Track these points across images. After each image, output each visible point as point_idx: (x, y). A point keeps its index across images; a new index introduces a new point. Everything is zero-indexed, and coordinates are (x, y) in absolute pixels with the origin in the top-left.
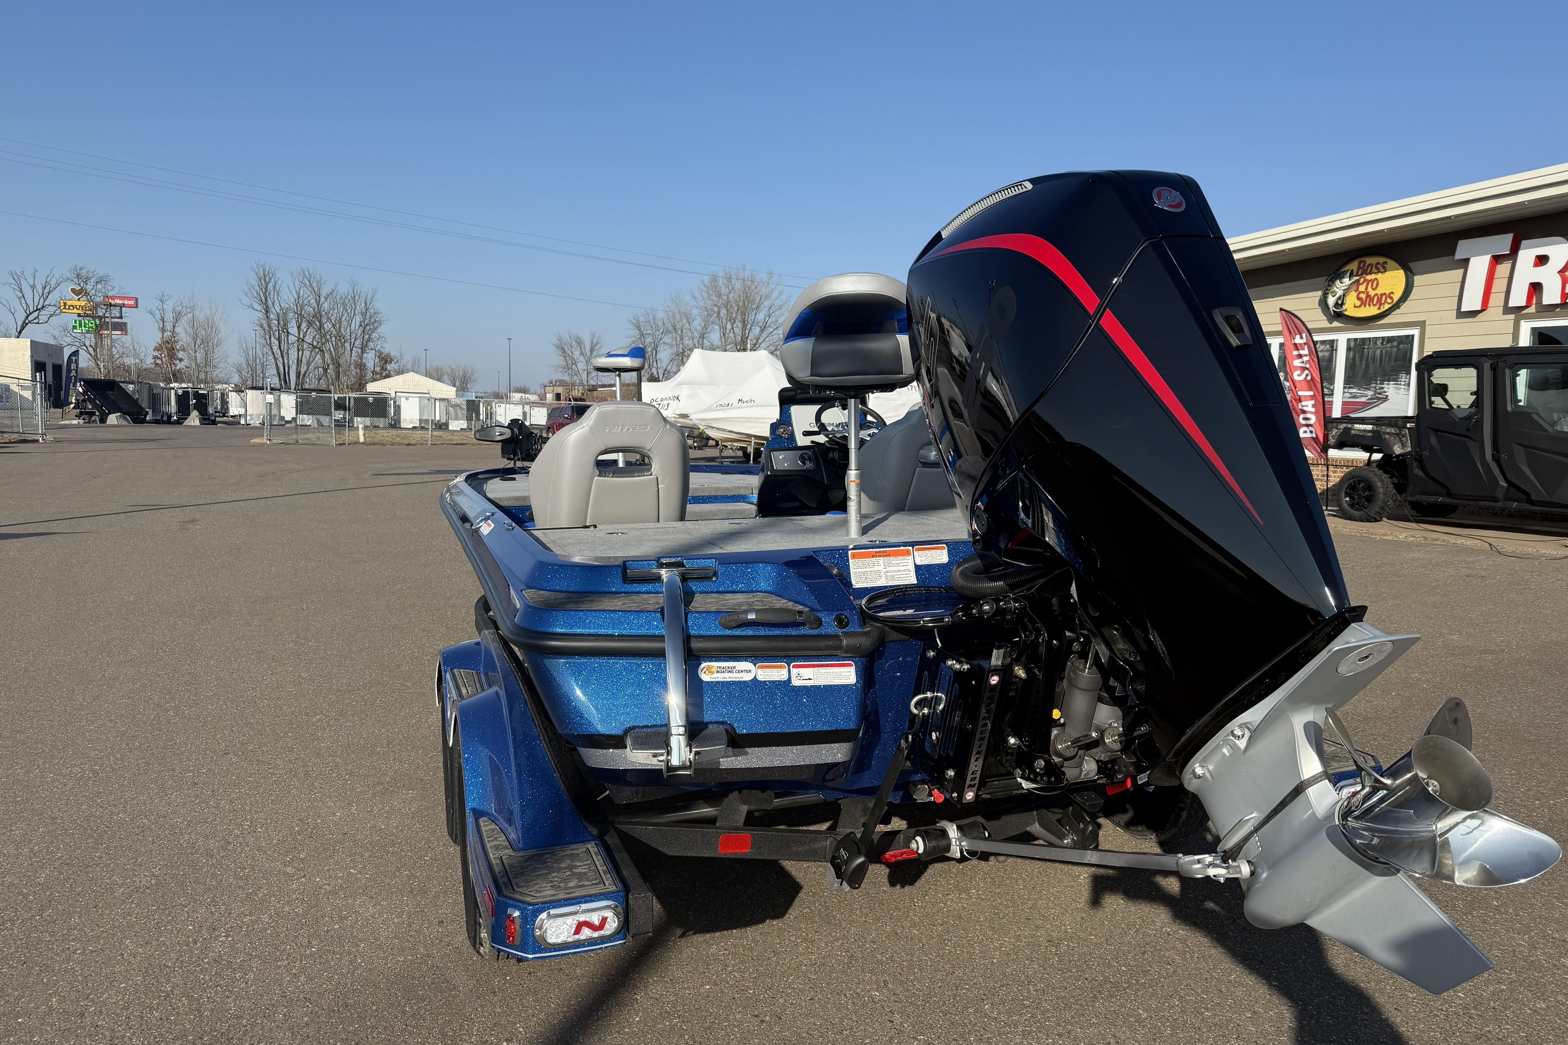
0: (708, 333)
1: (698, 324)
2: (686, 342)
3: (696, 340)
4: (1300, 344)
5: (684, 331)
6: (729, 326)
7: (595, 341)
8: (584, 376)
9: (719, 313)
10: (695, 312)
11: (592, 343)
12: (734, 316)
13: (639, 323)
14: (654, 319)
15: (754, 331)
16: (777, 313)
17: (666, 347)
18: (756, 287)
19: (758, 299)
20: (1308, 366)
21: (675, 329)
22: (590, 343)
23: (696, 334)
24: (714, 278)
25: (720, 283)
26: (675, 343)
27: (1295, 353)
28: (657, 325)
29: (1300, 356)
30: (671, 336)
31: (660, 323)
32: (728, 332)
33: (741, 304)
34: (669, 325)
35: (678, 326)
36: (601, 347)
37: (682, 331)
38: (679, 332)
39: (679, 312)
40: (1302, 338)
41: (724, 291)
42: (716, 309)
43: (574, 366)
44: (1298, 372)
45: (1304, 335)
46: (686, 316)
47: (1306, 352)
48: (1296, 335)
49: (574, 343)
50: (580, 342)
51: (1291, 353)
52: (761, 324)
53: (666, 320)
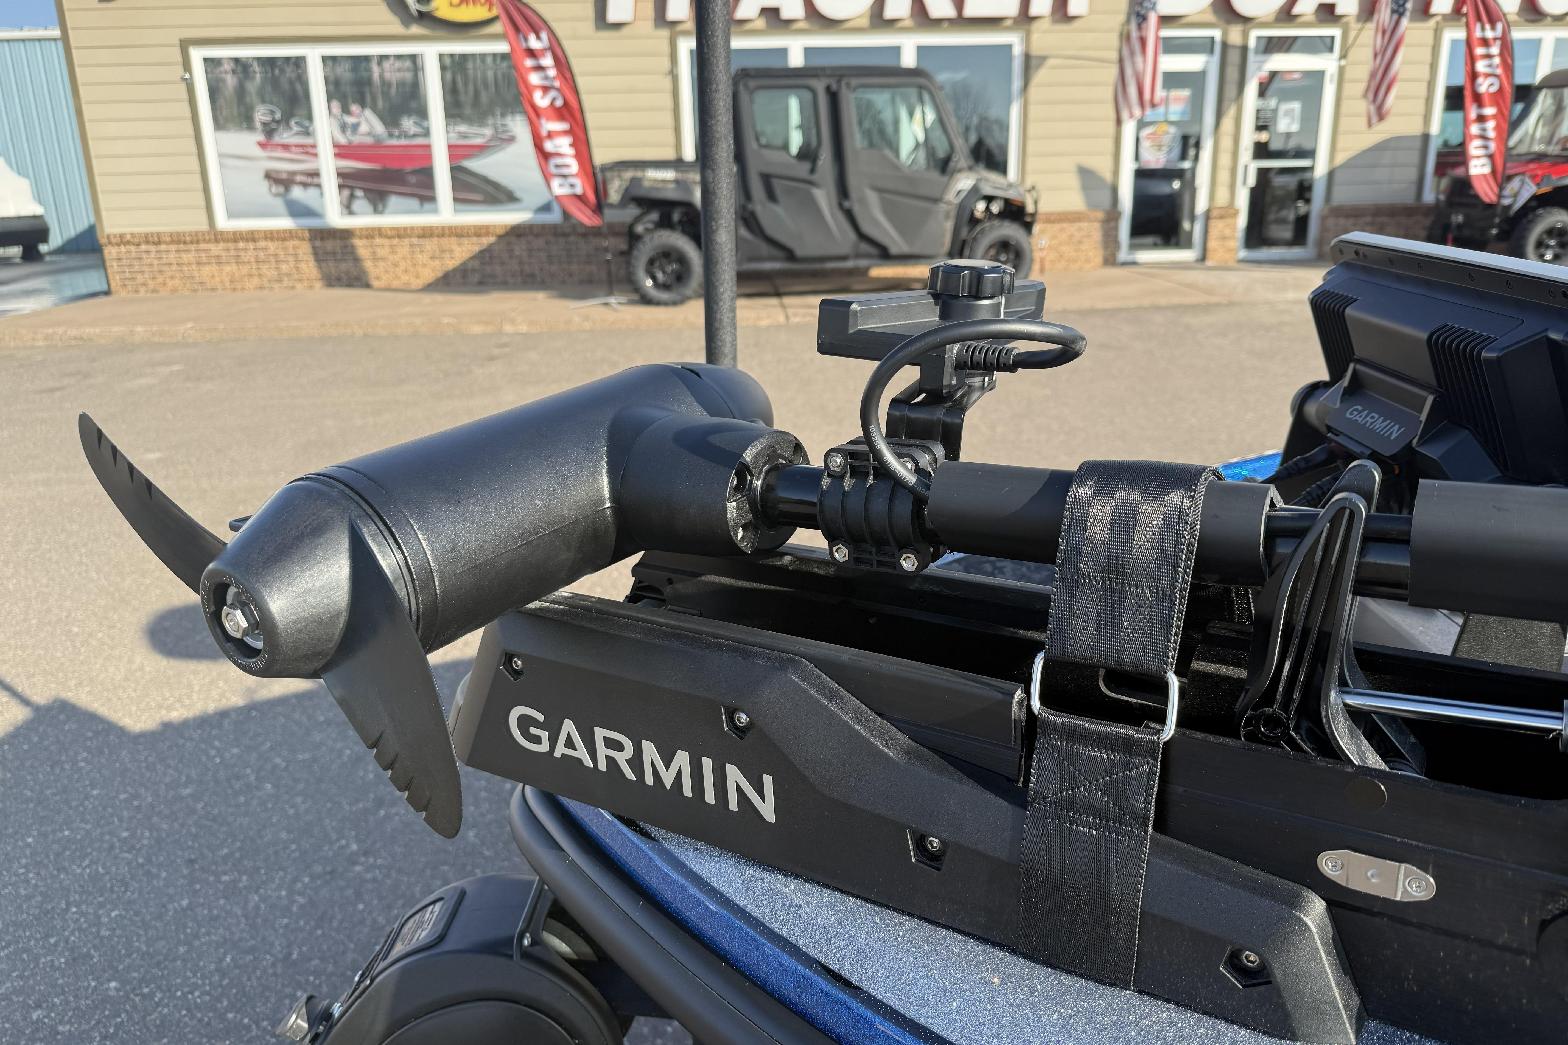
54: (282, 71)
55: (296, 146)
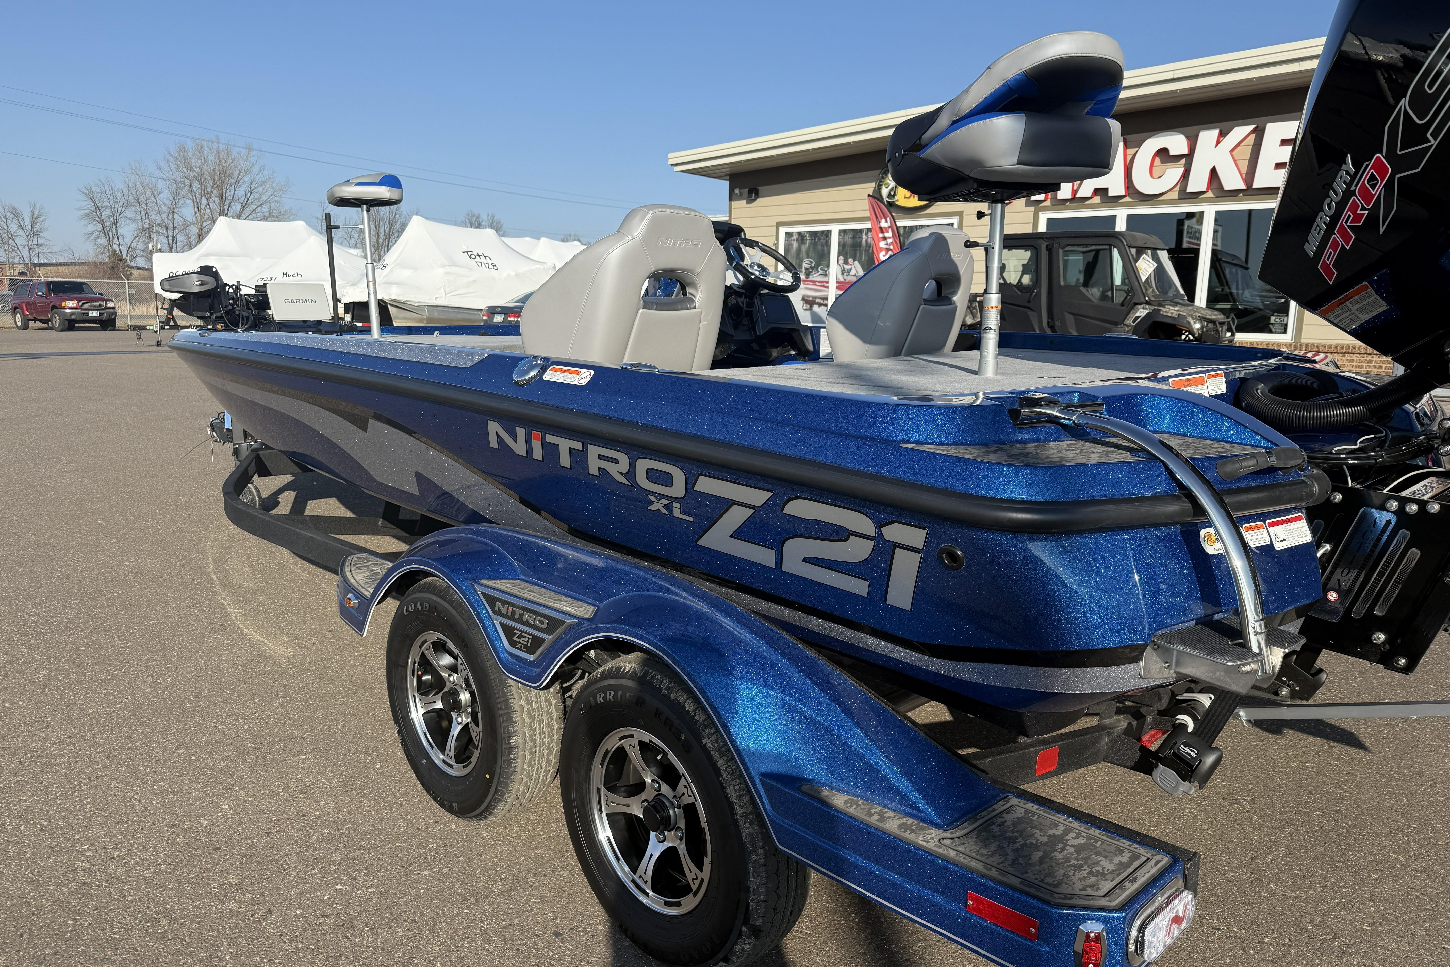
0: (180, 208)
1: (165, 197)
2: (153, 217)
3: (164, 216)
4: (885, 227)
5: (150, 204)
6: (204, 201)
7: (36, 213)
8: (25, 252)
9: (191, 186)
10: (161, 184)
11: (32, 215)
12: (209, 190)
13: (93, 194)
14: (112, 190)
15: (234, 208)
16: (260, 189)
17: (128, 221)
18: (233, 160)
19: (236, 174)
20: (891, 247)
21: (138, 202)
22: (30, 215)
23: (165, 209)
24: (182, 149)
25: (190, 154)
26: (139, 217)
27: (881, 235)
28: (115, 197)
29: (885, 238)
30: (134, 209)
31: (119, 195)
32: (203, 207)
33: (217, 178)
34: (131, 197)
35: (142, 199)
36: (44, 220)
37: (147, 205)
38: (144, 206)
39: (142, 183)
40: (886, 221)
41: (194, 162)
42: (187, 182)
43: (11, 241)
44: (883, 253)
45: (888, 219)
46: (149, 188)
47: (889, 234)
48: (881, 219)
49: (9, 214)
50: (16, 214)
51: (878, 236)
52: (242, 200)
53: (126, 191)
54: (819, 239)
55: (819, 282)
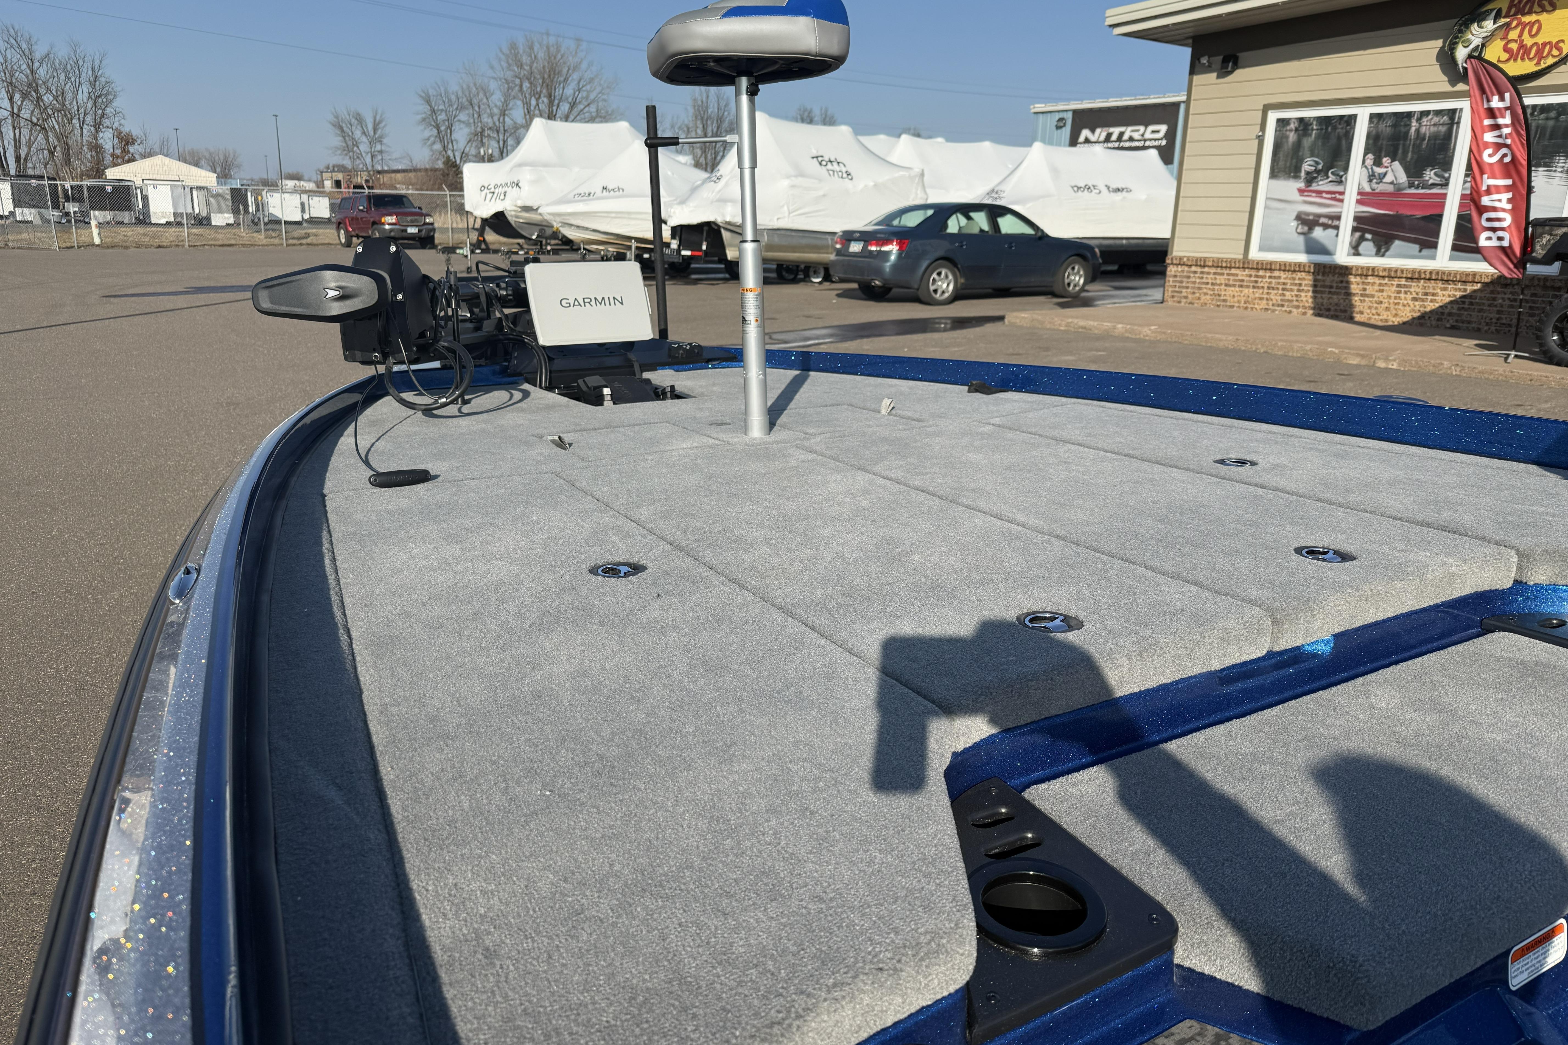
0: (510, 109)
1: (497, 98)
2: (485, 120)
3: (496, 118)
4: (1499, 109)
5: (482, 107)
6: (534, 102)
7: (378, 118)
8: (368, 160)
9: (521, 86)
10: (493, 85)
11: (375, 121)
12: (539, 89)
13: (429, 97)
14: (446, 92)
15: (562, 108)
16: (588, 87)
17: (462, 126)
18: (562, 56)
19: (565, 70)
21: (471, 104)
22: (372, 120)
23: (496, 111)
24: (513, 46)
25: (521, 51)
26: (472, 121)
28: (450, 100)
29: (1497, 127)
30: (467, 112)
31: (453, 97)
32: (532, 108)
33: (546, 76)
34: (464, 100)
35: (475, 101)
36: (385, 125)
37: (479, 108)
38: (477, 108)
39: (475, 85)
40: (1502, 99)
41: (525, 59)
42: (517, 81)
43: (355, 148)
45: (1507, 95)
46: (482, 89)
48: (1493, 95)
49: (353, 120)
50: (360, 120)
52: (570, 100)
53: (460, 94)
55: (1328, 192)
